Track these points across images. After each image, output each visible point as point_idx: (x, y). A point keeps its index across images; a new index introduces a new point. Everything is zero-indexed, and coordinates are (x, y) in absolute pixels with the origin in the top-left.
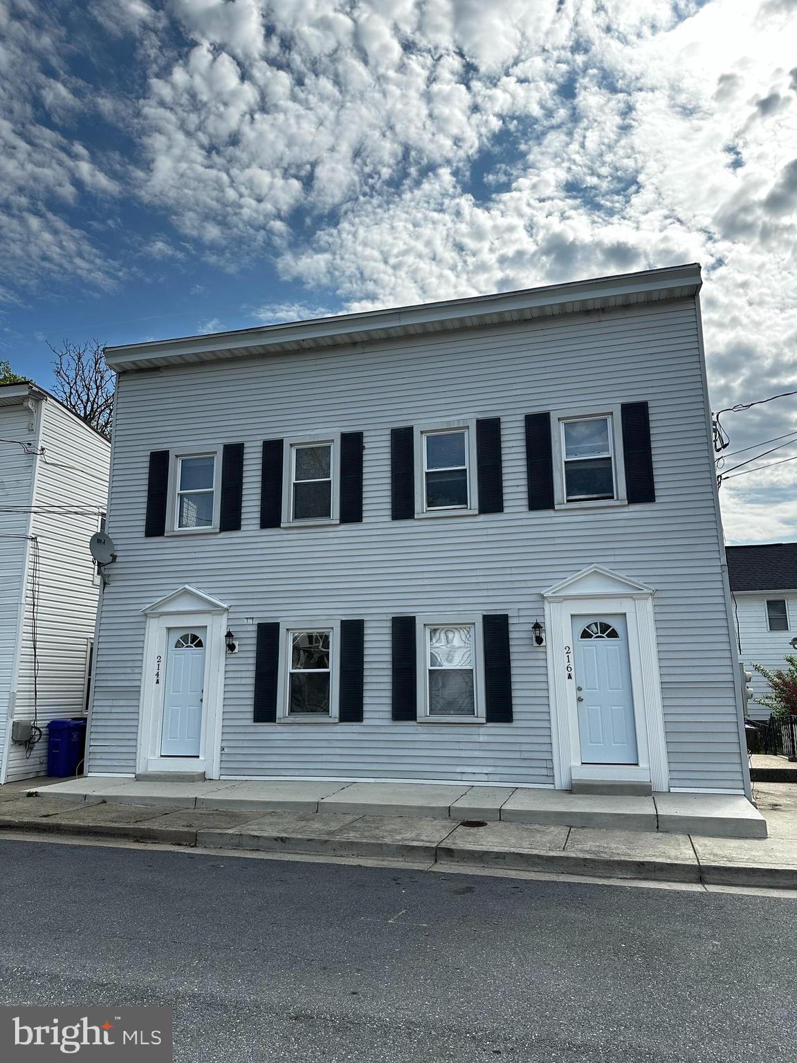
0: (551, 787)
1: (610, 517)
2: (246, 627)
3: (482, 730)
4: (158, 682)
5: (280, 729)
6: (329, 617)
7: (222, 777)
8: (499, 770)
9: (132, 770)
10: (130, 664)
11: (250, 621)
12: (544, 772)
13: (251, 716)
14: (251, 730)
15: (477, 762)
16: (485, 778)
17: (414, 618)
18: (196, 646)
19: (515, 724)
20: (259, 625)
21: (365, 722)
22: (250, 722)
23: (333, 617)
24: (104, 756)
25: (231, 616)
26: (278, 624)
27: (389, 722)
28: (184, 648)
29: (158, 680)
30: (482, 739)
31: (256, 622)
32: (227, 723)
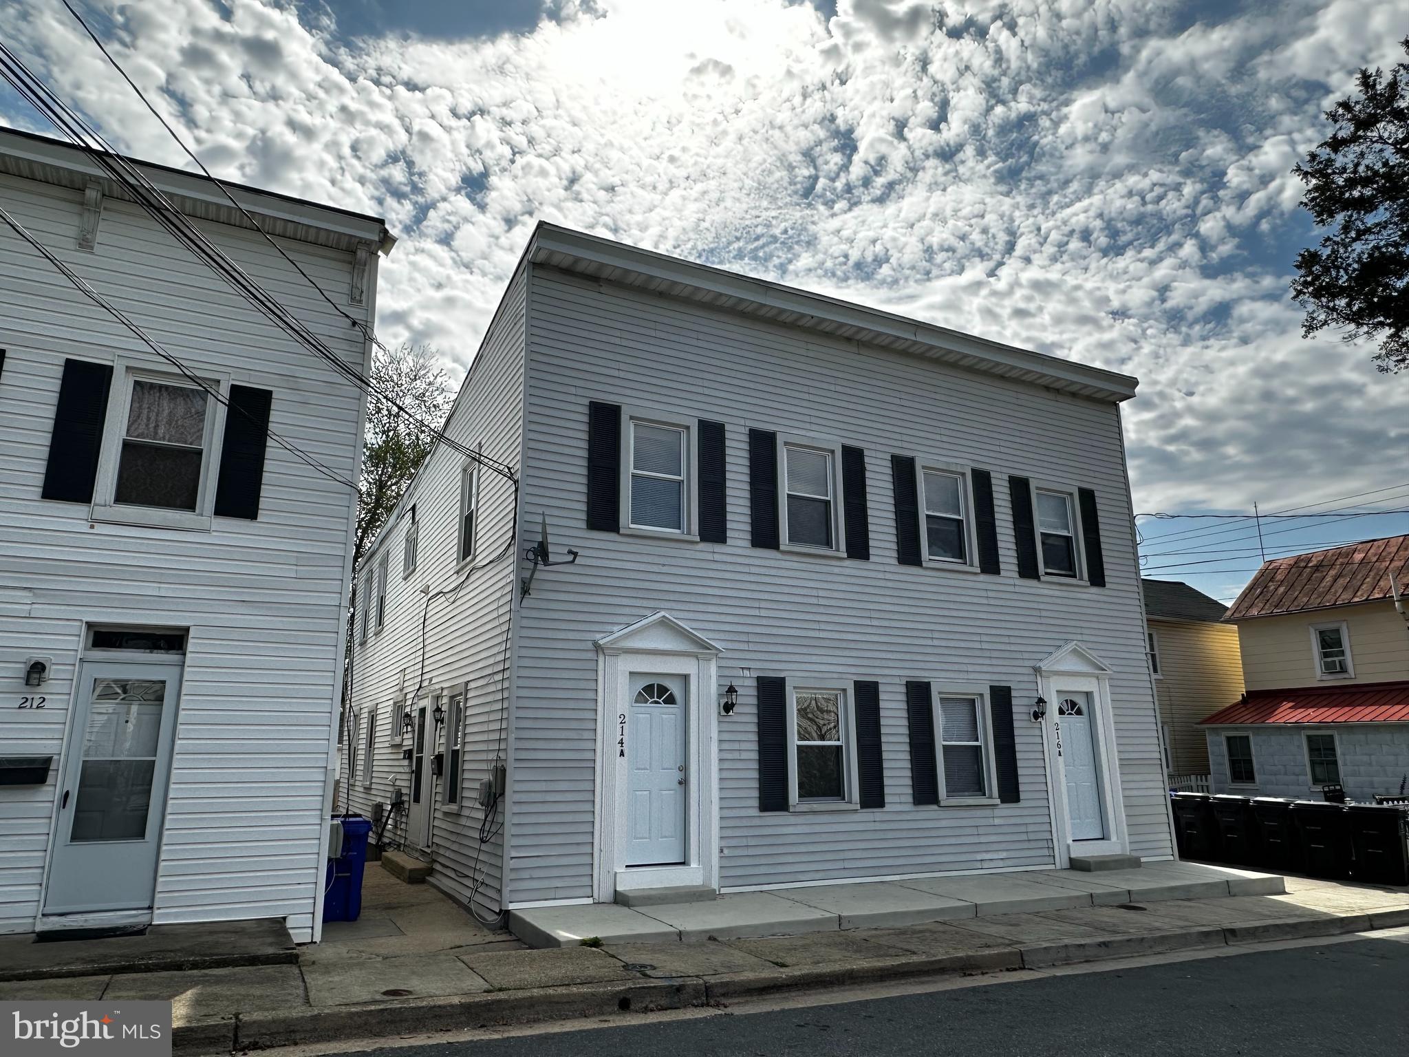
0: (1052, 867)
1: (1079, 596)
2: (742, 680)
3: (997, 812)
4: (622, 754)
5: (793, 820)
6: (840, 676)
7: (723, 891)
8: (1012, 854)
9: (588, 891)
10: (574, 725)
11: (747, 673)
12: (1046, 852)
13: (756, 803)
14: (757, 822)
15: (995, 847)
16: (1001, 864)
17: (928, 684)
18: (665, 702)
19: (1022, 804)
20: (758, 678)
21: (887, 808)
22: (755, 812)
23: (844, 676)
24: (537, 874)
25: (724, 663)
26: (783, 679)
27: (910, 807)
28: (648, 704)
29: (622, 751)
30: (997, 821)
31: (755, 674)
32: (727, 813)
